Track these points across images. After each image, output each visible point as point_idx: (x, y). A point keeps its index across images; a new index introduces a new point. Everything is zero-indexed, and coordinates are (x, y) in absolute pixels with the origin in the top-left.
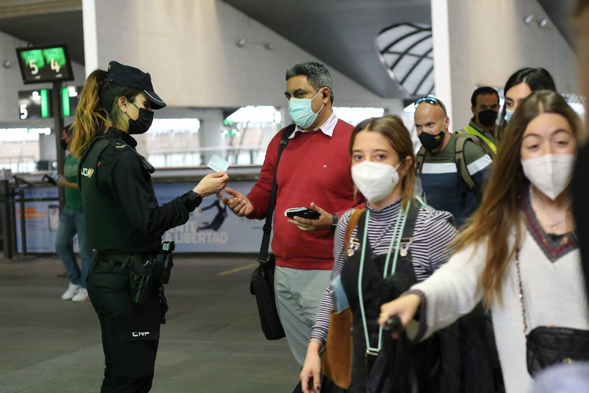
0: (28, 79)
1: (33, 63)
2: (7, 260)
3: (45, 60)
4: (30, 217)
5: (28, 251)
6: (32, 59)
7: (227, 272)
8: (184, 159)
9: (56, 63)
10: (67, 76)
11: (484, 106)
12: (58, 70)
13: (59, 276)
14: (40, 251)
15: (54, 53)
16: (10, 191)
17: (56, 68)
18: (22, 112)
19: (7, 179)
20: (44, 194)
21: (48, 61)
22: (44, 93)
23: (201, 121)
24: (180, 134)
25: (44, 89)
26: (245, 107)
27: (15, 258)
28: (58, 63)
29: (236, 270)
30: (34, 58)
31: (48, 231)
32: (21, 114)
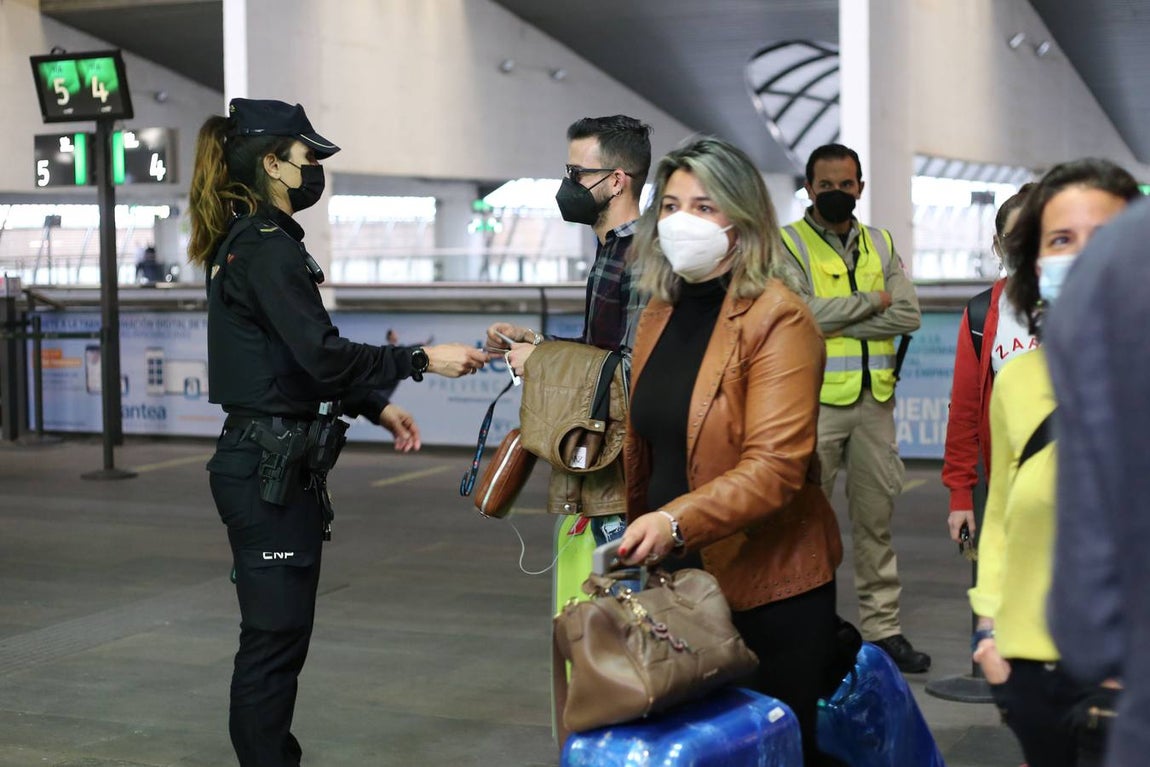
0: (51, 114)
1: (60, 85)
2: (8, 443)
3: (82, 79)
4: (52, 366)
5: (46, 427)
6: (58, 77)
7: (391, 481)
8: (410, 268)
9: (101, 86)
10: (120, 110)
11: (826, 183)
12: (104, 99)
13: (86, 477)
14: (70, 428)
15: (98, 67)
16: (18, 317)
17: (102, 94)
18: (40, 174)
19: (11, 294)
20: (79, 324)
21: (87, 81)
22: (80, 140)
23: (439, 204)
24: (401, 225)
25: (80, 133)
26: (516, 179)
27: (22, 439)
28: (105, 85)
29: (408, 477)
30: (62, 76)
31: (84, 392)
32: (39, 178)
